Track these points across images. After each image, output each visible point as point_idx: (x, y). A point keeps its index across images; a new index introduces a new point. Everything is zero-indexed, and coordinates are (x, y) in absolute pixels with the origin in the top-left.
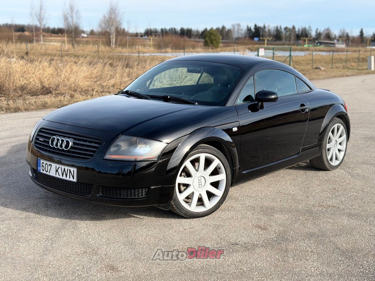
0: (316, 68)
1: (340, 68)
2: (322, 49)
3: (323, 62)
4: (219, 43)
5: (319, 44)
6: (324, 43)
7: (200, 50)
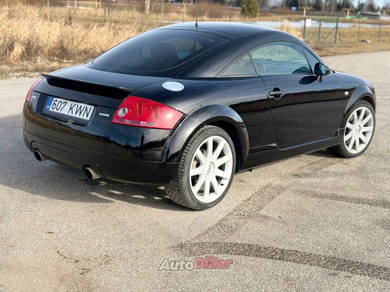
0: (362, 41)
1: (386, 41)
2: (366, 21)
3: (368, 35)
4: (257, 12)
5: (361, 16)
6: (368, 15)
7: (237, 18)
